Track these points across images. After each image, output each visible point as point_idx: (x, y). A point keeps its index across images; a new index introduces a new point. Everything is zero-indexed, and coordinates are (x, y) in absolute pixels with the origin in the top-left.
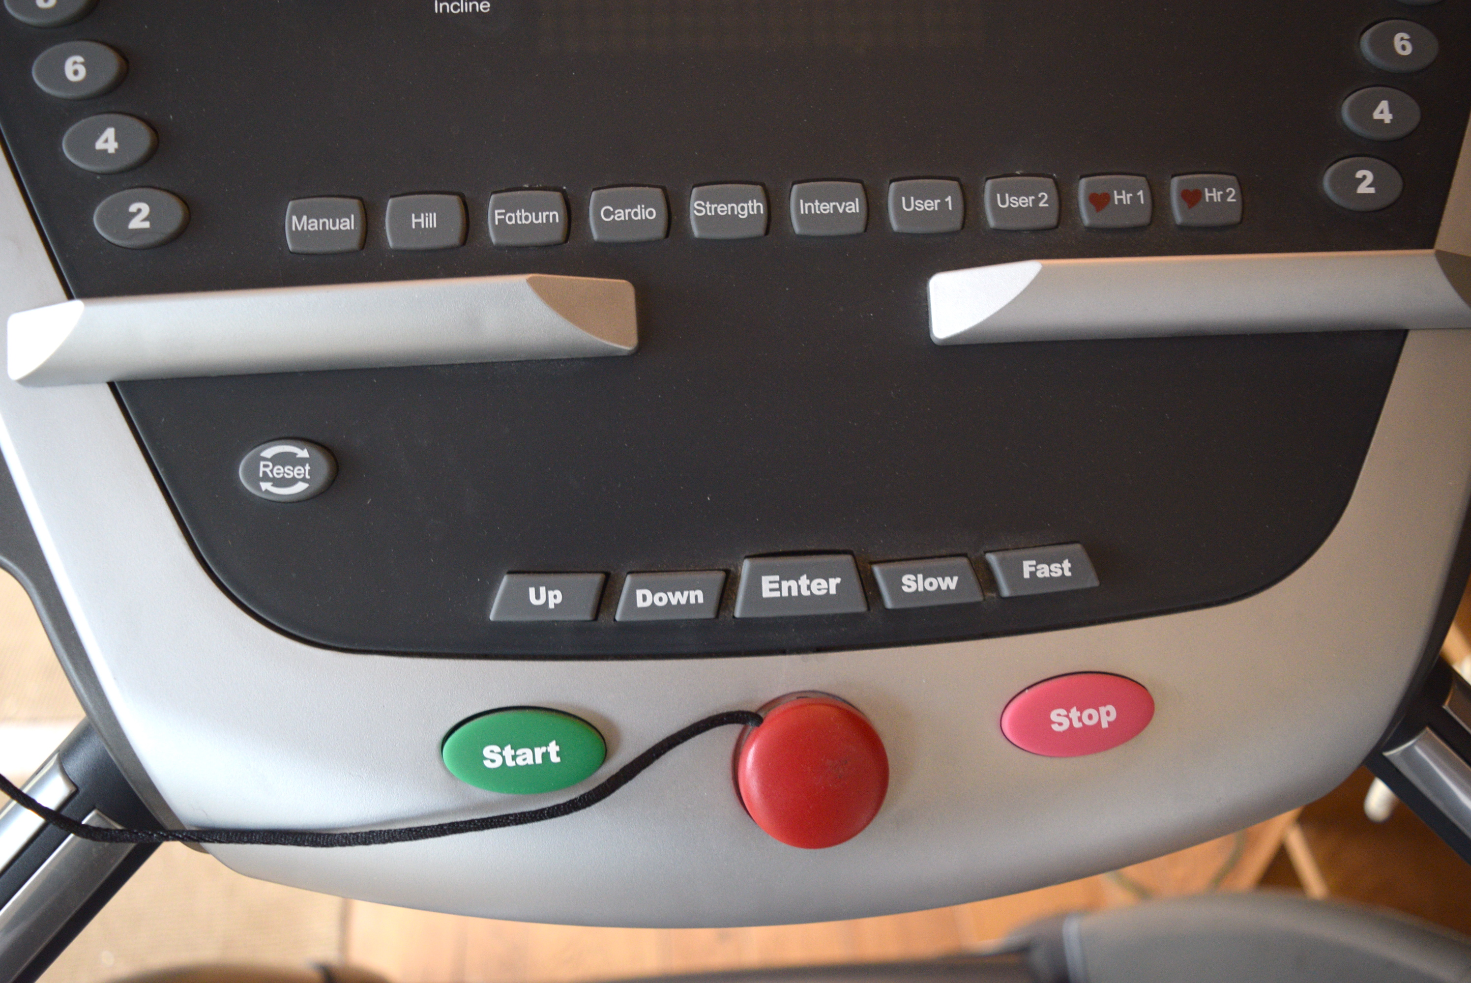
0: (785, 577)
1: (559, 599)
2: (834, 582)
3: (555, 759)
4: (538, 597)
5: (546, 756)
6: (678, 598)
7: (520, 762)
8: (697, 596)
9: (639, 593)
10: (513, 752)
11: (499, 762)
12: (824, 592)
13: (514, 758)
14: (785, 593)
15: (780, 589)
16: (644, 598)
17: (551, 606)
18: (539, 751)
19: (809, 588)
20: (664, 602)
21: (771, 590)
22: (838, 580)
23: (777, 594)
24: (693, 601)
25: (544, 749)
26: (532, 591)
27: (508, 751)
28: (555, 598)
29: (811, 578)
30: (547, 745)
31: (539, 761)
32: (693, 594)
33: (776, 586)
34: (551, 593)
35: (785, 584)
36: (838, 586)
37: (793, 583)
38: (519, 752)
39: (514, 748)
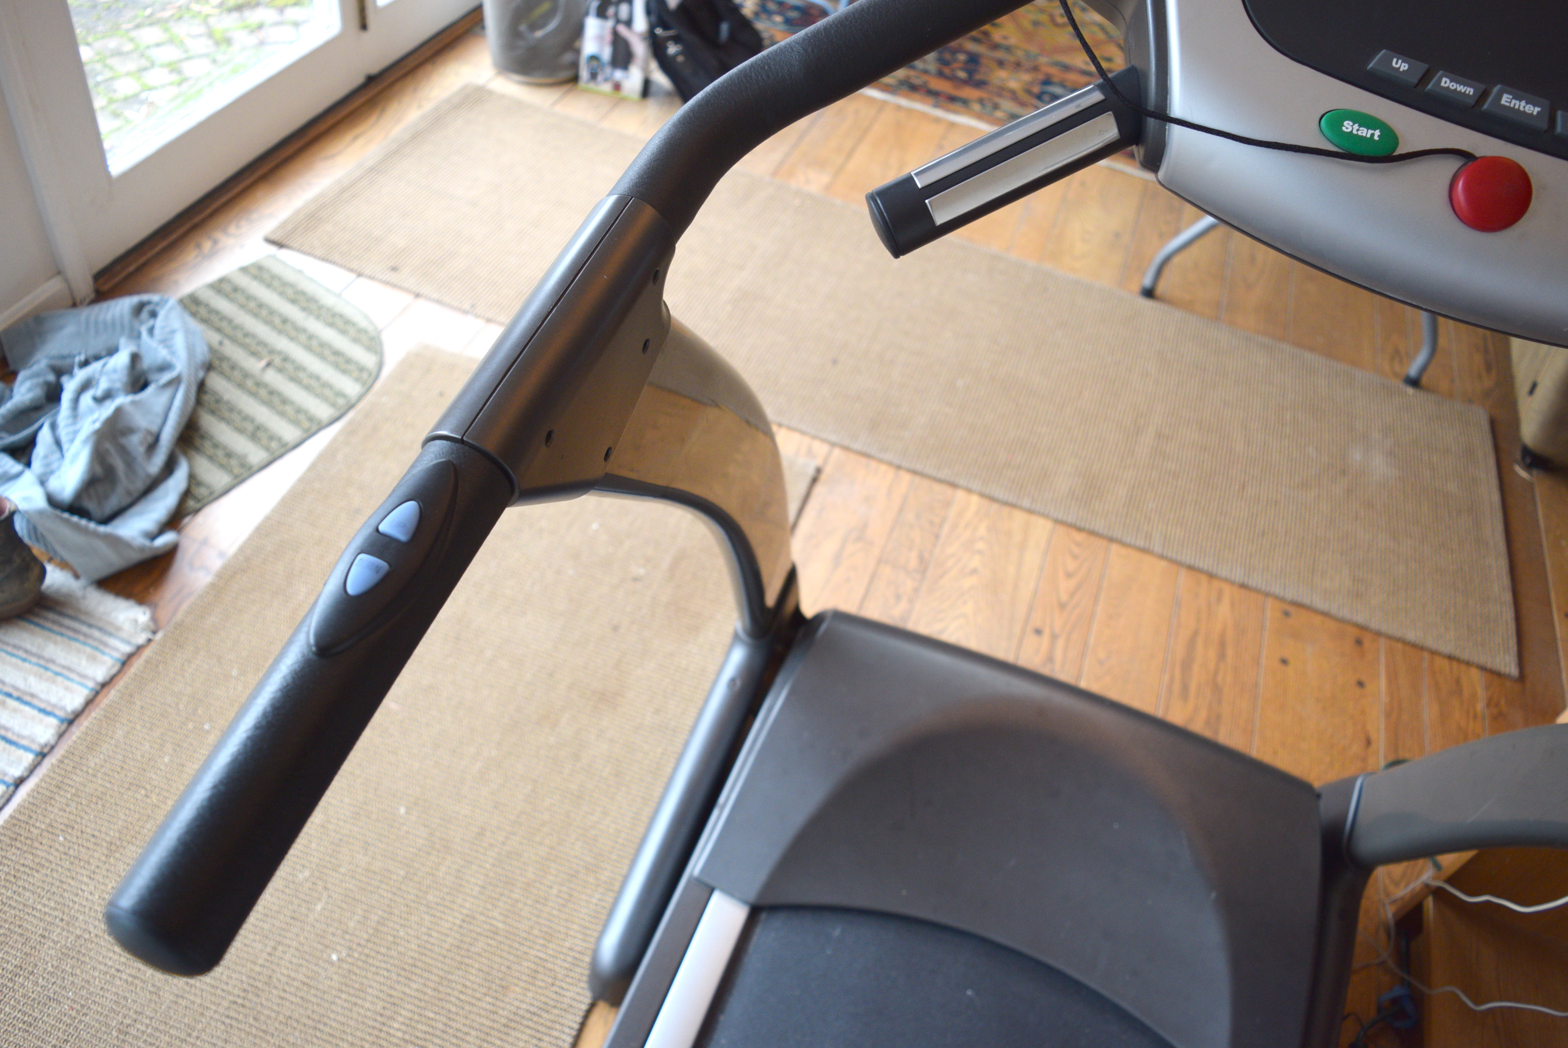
0: (1515, 98)
1: (1406, 68)
2: (1537, 109)
3: (1376, 138)
4: (1397, 63)
5: (1373, 135)
6: (1461, 88)
7: (1360, 133)
8: (1470, 91)
9: (1444, 79)
10: (1358, 128)
11: (1349, 130)
12: (1530, 112)
13: (1358, 130)
14: (1512, 105)
15: (1510, 102)
16: (1446, 82)
17: (1401, 70)
18: (1370, 132)
19: (1524, 107)
20: (1454, 88)
21: (1506, 101)
22: (1539, 109)
23: (1508, 104)
24: (1467, 92)
25: (1373, 132)
26: (1395, 60)
27: (1356, 126)
28: (1404, 67)
29: (1527, 103)
30: (1375, 130)
31: (1368, 136)
32: (1469, 89)
33: (1509, 100)
34: (1403, 64)
35: (1514, 101)
36: (1538, 112)
37: (1517, 102)
38: (1361, 129)
39: (1360, 126)
